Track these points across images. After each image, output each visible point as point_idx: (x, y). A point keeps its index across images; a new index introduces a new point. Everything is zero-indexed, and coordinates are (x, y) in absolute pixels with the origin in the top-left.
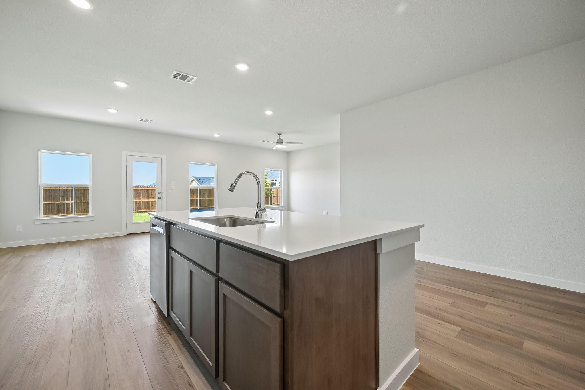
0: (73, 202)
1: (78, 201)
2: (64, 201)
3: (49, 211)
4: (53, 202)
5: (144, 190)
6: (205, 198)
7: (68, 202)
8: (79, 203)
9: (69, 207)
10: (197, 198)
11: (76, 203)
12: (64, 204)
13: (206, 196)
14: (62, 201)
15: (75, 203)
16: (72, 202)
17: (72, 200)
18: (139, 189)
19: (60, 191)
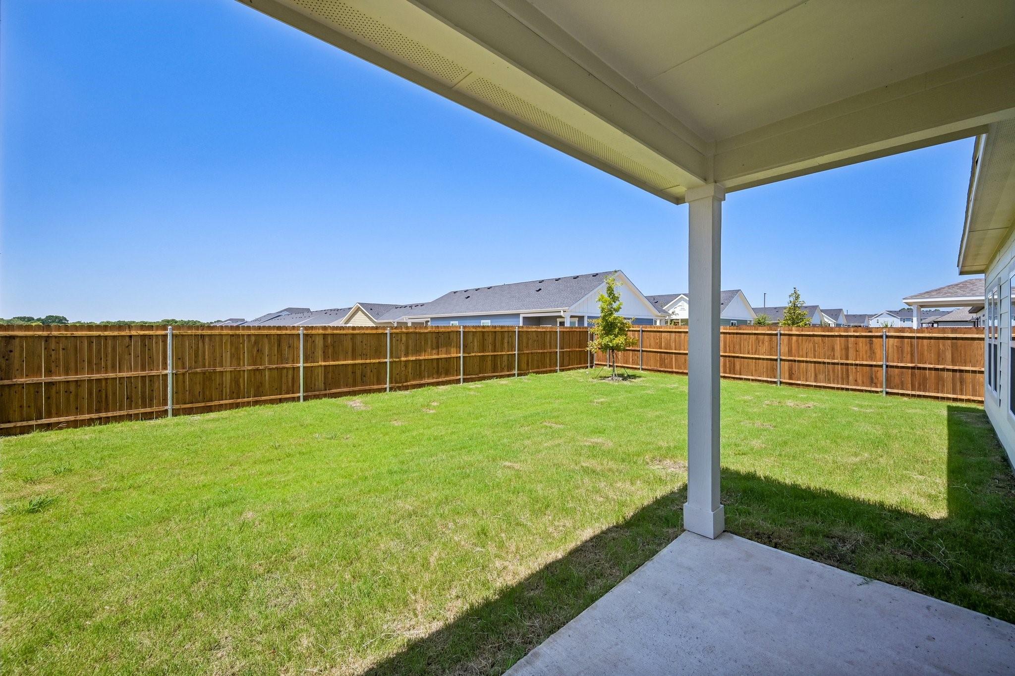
0: (169, 371)
1: (181, 371)
2: (143, 369)
3: (99, 402)
4: (111, 375)
5: (346, 334)
6: (473, 354)
7: (154, 373)
8: (184, 374)
9: (156, 385)
10: (459, 355)
11: (175, 375)
12: (143, 377)
13: (475, 349)
14: (136, 370)
15: (173, 374)
16: (165, 372)
17: (165, 367)
18: (335, 332)
19: (131, 340)
